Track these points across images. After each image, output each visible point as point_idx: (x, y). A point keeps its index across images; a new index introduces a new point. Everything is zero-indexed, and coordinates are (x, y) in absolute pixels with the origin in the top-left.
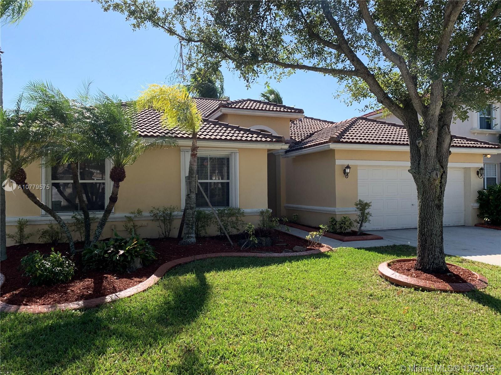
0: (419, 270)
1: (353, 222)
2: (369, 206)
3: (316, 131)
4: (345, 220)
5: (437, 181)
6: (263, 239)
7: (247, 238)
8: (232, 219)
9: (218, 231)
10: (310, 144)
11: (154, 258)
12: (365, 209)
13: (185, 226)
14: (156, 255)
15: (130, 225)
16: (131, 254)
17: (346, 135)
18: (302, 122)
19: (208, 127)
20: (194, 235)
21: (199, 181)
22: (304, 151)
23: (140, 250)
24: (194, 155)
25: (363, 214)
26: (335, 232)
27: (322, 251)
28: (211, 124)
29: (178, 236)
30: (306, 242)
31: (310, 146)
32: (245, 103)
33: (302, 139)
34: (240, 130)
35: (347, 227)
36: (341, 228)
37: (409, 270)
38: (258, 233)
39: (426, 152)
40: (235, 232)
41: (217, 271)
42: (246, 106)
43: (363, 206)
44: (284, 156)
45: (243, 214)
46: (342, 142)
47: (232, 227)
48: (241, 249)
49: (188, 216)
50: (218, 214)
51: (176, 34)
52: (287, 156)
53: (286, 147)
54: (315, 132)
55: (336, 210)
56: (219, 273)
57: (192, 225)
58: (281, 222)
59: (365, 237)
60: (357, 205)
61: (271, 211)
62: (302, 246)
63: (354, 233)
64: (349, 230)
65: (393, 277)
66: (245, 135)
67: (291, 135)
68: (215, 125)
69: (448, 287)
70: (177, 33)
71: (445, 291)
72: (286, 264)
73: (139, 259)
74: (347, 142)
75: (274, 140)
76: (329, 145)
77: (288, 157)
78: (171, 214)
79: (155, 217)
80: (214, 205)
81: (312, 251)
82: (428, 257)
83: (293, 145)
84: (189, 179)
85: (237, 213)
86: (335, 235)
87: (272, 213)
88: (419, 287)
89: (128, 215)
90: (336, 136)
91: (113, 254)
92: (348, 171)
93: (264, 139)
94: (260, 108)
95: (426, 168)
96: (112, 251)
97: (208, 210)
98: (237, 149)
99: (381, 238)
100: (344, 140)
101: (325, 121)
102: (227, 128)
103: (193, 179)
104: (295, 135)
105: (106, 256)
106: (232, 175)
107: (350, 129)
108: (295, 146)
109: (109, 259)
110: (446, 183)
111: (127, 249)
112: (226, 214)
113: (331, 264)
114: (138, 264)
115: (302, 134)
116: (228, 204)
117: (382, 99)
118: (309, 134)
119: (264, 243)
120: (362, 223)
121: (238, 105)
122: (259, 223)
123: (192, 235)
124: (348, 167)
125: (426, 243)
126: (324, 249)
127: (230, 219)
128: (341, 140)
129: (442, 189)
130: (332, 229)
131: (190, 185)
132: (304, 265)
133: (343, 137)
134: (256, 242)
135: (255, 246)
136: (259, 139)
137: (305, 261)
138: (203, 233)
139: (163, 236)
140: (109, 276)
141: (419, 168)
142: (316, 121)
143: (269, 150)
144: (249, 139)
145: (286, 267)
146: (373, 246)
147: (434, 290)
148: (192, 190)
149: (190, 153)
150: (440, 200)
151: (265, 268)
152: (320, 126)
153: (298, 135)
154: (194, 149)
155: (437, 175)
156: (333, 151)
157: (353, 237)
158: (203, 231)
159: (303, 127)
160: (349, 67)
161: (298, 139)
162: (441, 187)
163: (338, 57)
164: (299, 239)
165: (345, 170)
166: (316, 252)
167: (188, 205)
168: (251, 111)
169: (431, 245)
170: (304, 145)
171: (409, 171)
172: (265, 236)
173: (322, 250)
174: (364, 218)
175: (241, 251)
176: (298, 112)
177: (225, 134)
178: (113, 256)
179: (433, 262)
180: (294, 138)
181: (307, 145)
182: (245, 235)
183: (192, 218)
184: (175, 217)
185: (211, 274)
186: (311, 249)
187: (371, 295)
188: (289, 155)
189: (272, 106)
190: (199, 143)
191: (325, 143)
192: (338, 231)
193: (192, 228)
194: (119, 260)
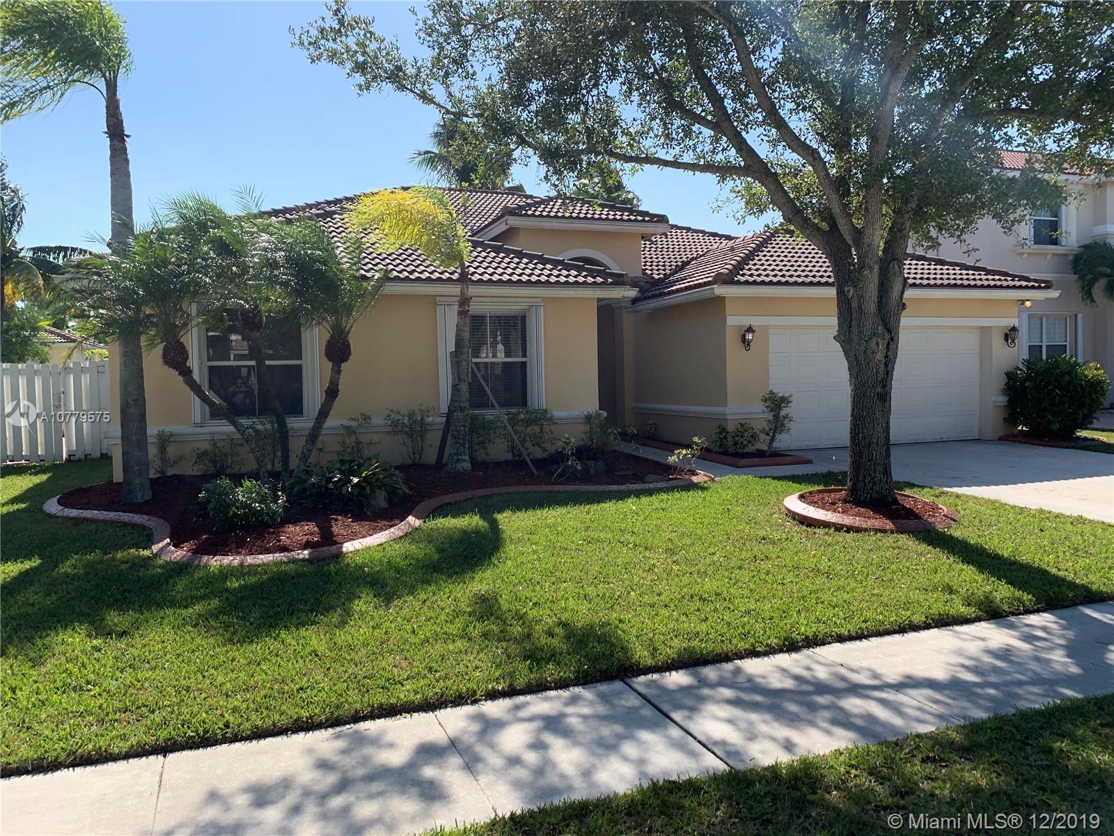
0: (849, 502)
1: (758, 432)
2: (789, 402)
3: (695, 256)
4: (743, 428)
5: (879, 354)
6: (592, 463)
7: (562, 462)
8: (532, 429)
9: (508, 452)
10: (678, 287)
11: (407, 491)
12: (780, 409)
13: (450, 441)
14: (411, 488)
15: (350, 441)
16: (370, 484)
17: (747, 267)
18: (667, 238)
19: (485, 257)
20: (466, 457)
21: (475, 360)
22: (668, 300)
23: (384, 478)
24: (462, 313)
25: (776, 417)
26: (725, 453)
27: (696, 481)
28: (490, 252)
29: (437, 459)
30: (667, 469)
31: (678, 291)
32: (551, 203)
33: (665, 274)
34: (545, 261)
35: (745, 443)
36: (736, 444)
37: (833, 504)
38: (582, 452)
39: (860, 307)
40: (538, 453)
41: (514, 511)
42: (555, 210)
43: (776, 403)
44: (630, 310)
45: (552, 420)
46: (739, 283)
47: (533, 445)
48: (553, 481)
49: (456, 424)
50: (509, 420)
51: (435, 103)
52: (634, 309)
53: (632, 293)
54: (693, 259)
55: (727, 411)
56: (519, 514)
57: (463, 439)
58: (625, 436)
59: (778, 459)
60: (765, 400)
61: (605, 414)
62: (660, 474)
63: (760, 454)
64: (750, 449)
65: (804, 513)
66: (555, 272)
67: (644, 266)
68: (498, 253)
69: (889, 525)
70: (437, 100)
71: (884, 531)
72: (630, 501)
73: (383, 493)
74: (747, 283)
75: (610, 280)
76: (713, 288)
77: (637, 312)
78: (422, 420)
79: (395, 427)
80: (501, 405)
81: (676, 482)
82: (864, 480)
83: (647, 286)
84: (457, 355)
85: (541, 418)
86: (725, 458)
87: (606, 418)
88: (843, 526)
89: (346, 423)
90: (727, 271)
91: (341, 483)
92: (749, 336)
93: (590, 280)
94: (582, 216)
95: (860, 333)
96: (340, 480)
97: (489, 414)
98: (540, 300)
99: (809, 462)
100: (742, 279)
101: (715, 235)
102: (521, 259)
103: (464, 357)
104: (651, 266)
105: (331, 485)
106: (531, 348)
107: (758, 256)
108: (651, 288)
109: (335, 492)
110: (895, 358)
111: (363, 475)
112: (522, 420)
113: (708, 498)
114: (381, 500)
115: (667, 264)
116: (524, 403)
117: (790, 216)
118: (680, 264)
119: (592, 471)
120: (774, 433)
121: (540, 209)
122: (584, 437)
123: (464, 457)
124: (750, 330)
125: (861, 458)
126: (699, 478)
127: (529, 429)
128: (736, 279)
129: (889, 368)
130: (720, 446)
131: (458, 368)
132: (662, 500)
133: (741, 272)
134: (579, 468)
135: (576, 476)
136: (581, 279)
137: (664, 496)
138: (481, 456)
139: (409, 462)
140: (340, 518)
141: (850, 332)
142: (696, 235)
143: (599, 300)
144: (562, 279)
145: (631, 504)
146: (789, 473)
147: (866, 530)
148: (462, 377)
149: (455, 309)
150: (884, 386)
151: (595, 507)
152: (702, 244)
153: (657, 266)
154: (464, 301)
155: (877, 344)
156: (720, 300)
157: (756, 459)
158: (482, 451)
159: (668, 248)
160: (735, 160)
161: (658, 274)
162: (886, 365)
163: (716, 140)
164: (656, 464)
165: (744, 336)
166: (684, 483)
167: (456, 404)
168: (565, 221)
169: (869, 460)
170: (668, 288)
171: (834, 338)
172: (595, 459)
173: (695, 479)
174: (778, 424)
175: (552, 484)
176: (656, 222)
177: (518, 271)
178: (341, 486)
179: (872, 489)
180: (649, 272)
181: (674, 288)
182: (559, 457)
183: (464, 426)
184: (428, 427)
185: (504, 515)
186: (676, 479)
187: (764, 539)
188: (639, 308)
189: (606, 210)
190: (473, 290)
191: (705, 284)
192: (730, 450)
193: (464, 446)
194: (351, 493)
